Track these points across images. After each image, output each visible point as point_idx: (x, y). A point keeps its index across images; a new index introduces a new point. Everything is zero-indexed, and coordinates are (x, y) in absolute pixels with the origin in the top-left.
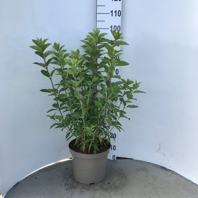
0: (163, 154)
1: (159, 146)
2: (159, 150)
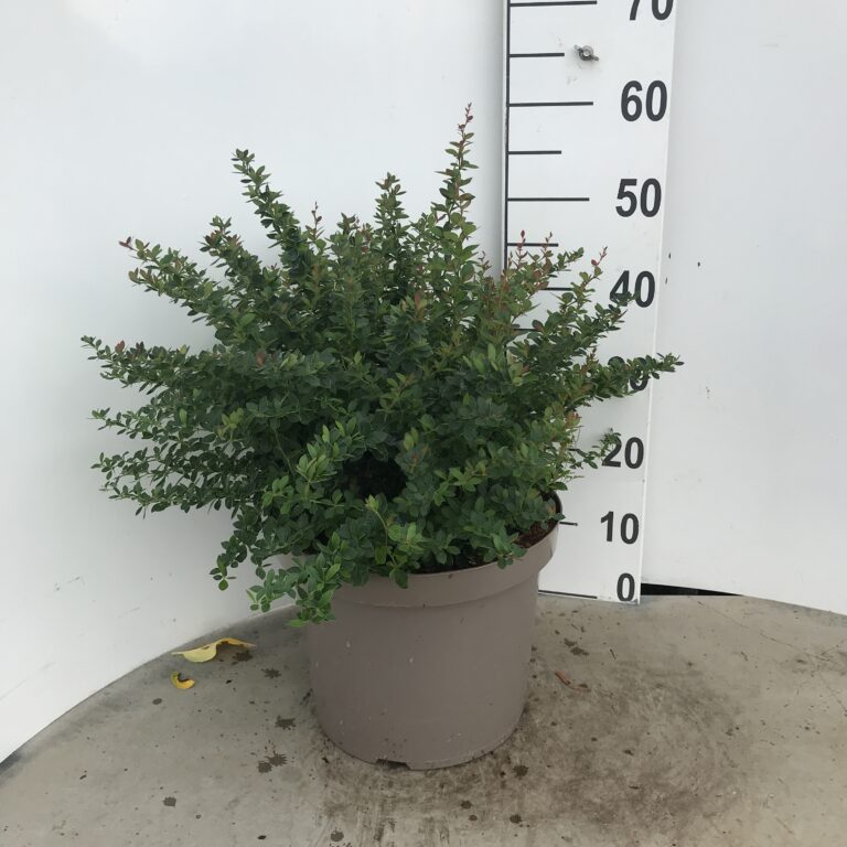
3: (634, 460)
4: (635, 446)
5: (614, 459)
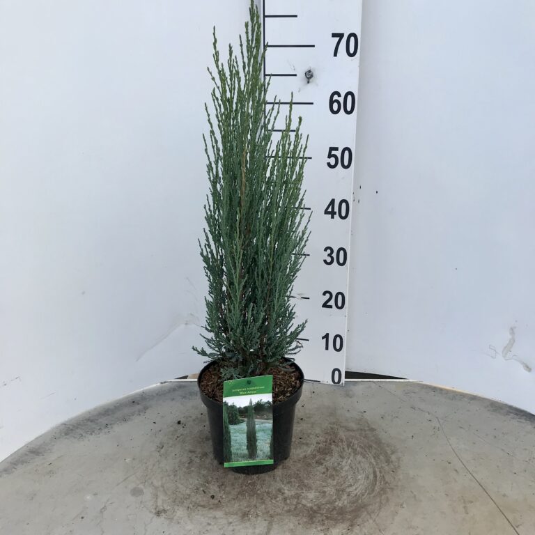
0: (523, 363)
1: (510, 337)
2: (508, 348)
3: (340, 305)
4: (340, 297)
5: (328, 304)
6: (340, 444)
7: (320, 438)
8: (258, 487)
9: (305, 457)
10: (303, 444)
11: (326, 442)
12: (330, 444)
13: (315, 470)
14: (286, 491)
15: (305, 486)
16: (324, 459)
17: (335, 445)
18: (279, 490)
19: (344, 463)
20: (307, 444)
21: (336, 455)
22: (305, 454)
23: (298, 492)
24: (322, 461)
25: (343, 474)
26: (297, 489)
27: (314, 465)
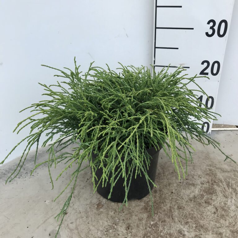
3: (215, 72)
4: (216, 65)
5: (205, 72)
6: (220, 184)
7: (203, 179)
8: (161, 228)
9: (195, 197)
10: (190, 184)
11: (208, 182)
12: (212, 184)
13: (206, 209)
14: (186, 233)
15: (202, 227)
16: (211, 199)
17: (217, 185)
18: (180, 232)
19: (229, 203)
20: (193, 185)
21: (221, 195)
22: (194, 194)
23: (197, 233)
24: (210, 201)
25: (232, 214)
26: (195, 231)
27: (204, 204)
